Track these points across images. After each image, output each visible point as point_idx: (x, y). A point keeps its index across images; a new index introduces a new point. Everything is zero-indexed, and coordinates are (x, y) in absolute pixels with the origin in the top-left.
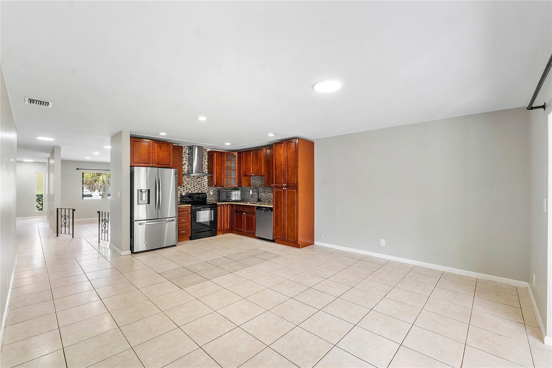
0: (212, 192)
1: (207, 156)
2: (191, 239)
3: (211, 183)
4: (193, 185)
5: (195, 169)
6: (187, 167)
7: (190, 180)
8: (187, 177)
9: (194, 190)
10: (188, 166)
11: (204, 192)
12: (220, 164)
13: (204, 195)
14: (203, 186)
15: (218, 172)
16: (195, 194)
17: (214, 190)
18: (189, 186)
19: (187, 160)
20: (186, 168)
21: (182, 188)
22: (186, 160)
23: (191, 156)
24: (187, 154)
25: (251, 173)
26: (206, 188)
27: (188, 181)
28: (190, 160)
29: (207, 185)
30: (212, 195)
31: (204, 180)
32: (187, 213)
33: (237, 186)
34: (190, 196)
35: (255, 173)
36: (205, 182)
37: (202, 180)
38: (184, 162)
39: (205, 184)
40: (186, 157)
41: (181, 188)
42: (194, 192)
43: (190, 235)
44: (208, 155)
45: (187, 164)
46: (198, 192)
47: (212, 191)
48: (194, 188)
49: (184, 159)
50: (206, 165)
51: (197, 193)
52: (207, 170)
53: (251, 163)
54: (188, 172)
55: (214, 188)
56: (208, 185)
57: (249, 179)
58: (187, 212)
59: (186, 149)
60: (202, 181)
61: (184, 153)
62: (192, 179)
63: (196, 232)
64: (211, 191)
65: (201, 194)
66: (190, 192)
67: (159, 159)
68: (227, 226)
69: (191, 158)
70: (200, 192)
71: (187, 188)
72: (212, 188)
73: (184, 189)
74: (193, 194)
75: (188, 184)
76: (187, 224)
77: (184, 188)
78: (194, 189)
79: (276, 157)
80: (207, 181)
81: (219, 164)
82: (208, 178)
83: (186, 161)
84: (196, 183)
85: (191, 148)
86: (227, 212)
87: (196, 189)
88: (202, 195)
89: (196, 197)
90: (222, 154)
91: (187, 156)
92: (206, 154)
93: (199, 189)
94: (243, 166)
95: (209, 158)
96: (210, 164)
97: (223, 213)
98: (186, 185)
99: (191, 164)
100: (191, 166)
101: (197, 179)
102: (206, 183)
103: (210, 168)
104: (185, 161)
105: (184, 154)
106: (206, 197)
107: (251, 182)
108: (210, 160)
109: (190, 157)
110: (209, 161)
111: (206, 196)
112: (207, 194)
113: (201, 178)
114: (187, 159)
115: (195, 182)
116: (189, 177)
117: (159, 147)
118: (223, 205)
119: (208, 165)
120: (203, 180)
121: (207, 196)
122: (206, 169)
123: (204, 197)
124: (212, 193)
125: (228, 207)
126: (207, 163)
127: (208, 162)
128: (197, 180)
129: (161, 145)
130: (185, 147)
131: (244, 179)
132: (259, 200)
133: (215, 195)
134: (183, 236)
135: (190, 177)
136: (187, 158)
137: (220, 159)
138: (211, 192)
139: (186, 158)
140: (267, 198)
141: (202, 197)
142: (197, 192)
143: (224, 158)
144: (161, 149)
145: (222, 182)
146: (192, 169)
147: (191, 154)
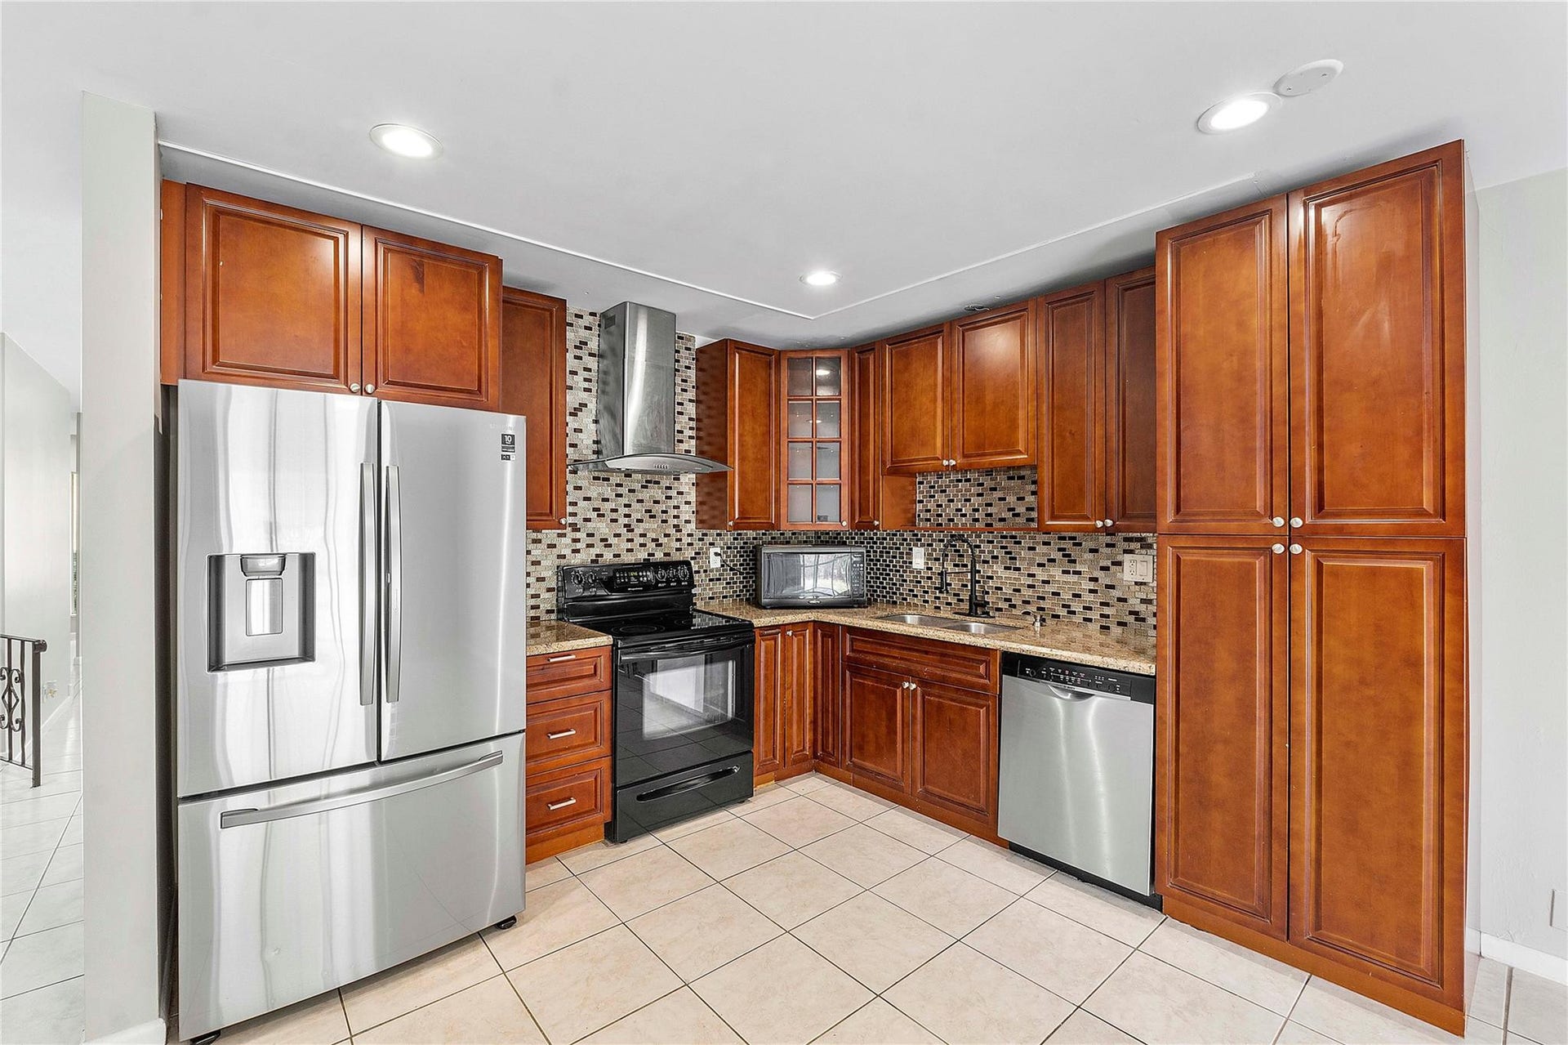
0: (717, 554)
1: (692, 373)
2: (614, 833)
3: (713, 508)
4: (626, 521)
5: (636, 436)
6: (593, 427)
7: (608, 492)
8: (595, 478)
9: (629, 545)
10: (596, 422)
11: (677, 557)
12: (761, 410)
13: (680, 575)
14: (675, 526)
15: (750, 454)
16: (633, 570)
17: (729, 548)
18: (602, 528)
19: (594, 386)
20: (584, 431)
21: (564, 535)
22: (586, 385)
23: (615, 365)
24: (591, 355)
25: (939, 454)
26: (689, 535)
27: (597, 499)
28: (608, 389)
29: (693, 519)
30: (717, 570)
31: (682, 493)
32: (588, 692)
33: (844, 523)
34: (613, 577)
35: (965, 456)
36: (684, 508)
37: (670, 493)
38: (572, 399)
39: (684, 517)
40: (590, 370)
41: (560, 535)
42: (628, 559)
43: (604, 815)
44: (699, 369)
45: (592, 406)
46: (649, 555)
47: (718, 550)
48: (630, 535)
49: (578, 381)
50: (690, 419)
51: (647, 565)
52: (693, 442)
53: (935, 400)
54: (598, 452)
55: (729, 538)
56: (701, 522)
57: (903, 488)
58: (586, 682)
59: (587, 328)
60: (670, 498)
61: (576, 347)
62: (620, 490)
63: (640, 798)
64: (713, 550)
65: (665, 565)
66: (608, 556)
67: (407, 350)
68: (801, 738)
69: (611, 379)
70: (659, 556)
71: (592, 535)
72: (718, 535)
73: (578, 540)
74: (623, 571)
75: (599, 515)
76: (593, 750)
77: (578, 535)
78: (628, 540)
79: (1186, 328)
80: (692, 498)
81: (753, 410)
82: (697, 485)
83: (586, 390)
84: (637, 511)
85: (613, 322)
86: (801, 667)
87: (642, 540)
88: (672, 572)
89: (641, 584)
90: (770, 363)
91: (593, 363)
92: (687, 359)
93: (653, 540)
94: (883, 419)
95: (705, 384)
96: (707, 412)
97: (783, 669)
98: (589, 520)
99: (613, 411)
100: (613, 415)
101: (643, 487)
102: (687, 513)
103: (710, 435)
104: (579, 392)
105: (578, 352)
106: (692, 585)
107: (919, 506)
108: (705, 393)
109: (605, 373)
110: (702, 397)
111: (691, 577)
112: (695, 568)
113: (665, 482)
114: (594, 379)
115: (635, 506)
116: (604, 479)
117: (409, 274)
118: (783, 627)
119: (698, 420)
120: (673, 493)
121: (696, 577)
122: (691, 437)
123: (679, 581)
124: (715, 563)
125: (804, 637)
126: (691, 410)
127: (698, 402)
128: (645, 495)
129: (421, 265)
130: (581, 317)
131: (885, 492)
132: (978, 607)
133: (731, 569)
134: (569, 825)
135: (608, 480)
136: (593, 375)
137: (761, 386)
138: (712, 555)
139: (586, 375)
140: (1027, 593)
141: (668, 581)
142: (642, 555)
143: (778, 382)
144: (422, 291)
145: (769, 507)
146: (618, 431)
147: (614, 357)
